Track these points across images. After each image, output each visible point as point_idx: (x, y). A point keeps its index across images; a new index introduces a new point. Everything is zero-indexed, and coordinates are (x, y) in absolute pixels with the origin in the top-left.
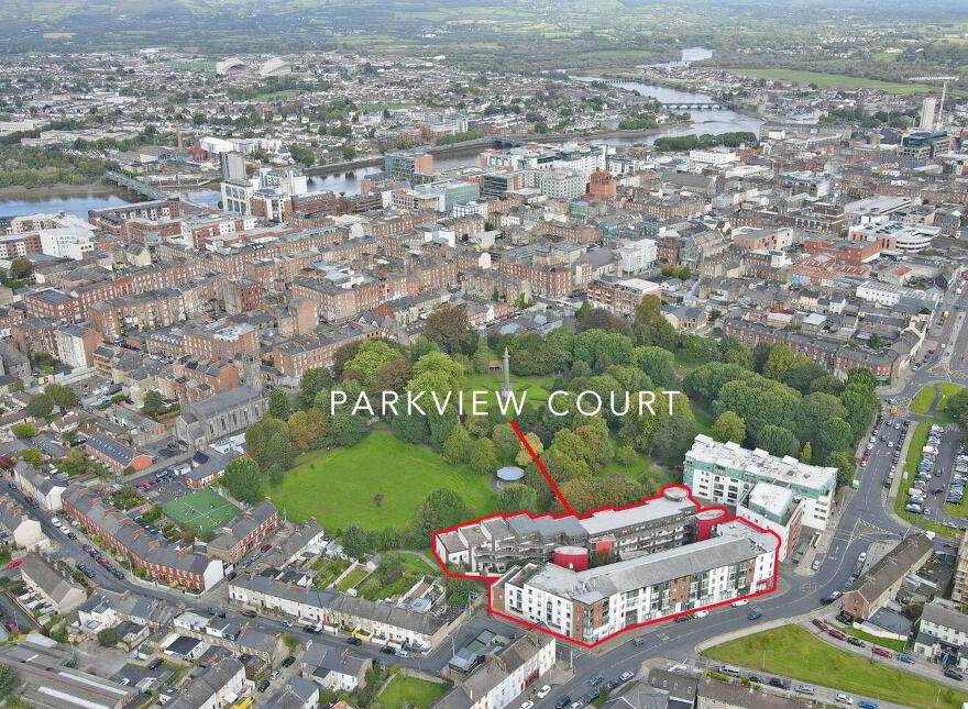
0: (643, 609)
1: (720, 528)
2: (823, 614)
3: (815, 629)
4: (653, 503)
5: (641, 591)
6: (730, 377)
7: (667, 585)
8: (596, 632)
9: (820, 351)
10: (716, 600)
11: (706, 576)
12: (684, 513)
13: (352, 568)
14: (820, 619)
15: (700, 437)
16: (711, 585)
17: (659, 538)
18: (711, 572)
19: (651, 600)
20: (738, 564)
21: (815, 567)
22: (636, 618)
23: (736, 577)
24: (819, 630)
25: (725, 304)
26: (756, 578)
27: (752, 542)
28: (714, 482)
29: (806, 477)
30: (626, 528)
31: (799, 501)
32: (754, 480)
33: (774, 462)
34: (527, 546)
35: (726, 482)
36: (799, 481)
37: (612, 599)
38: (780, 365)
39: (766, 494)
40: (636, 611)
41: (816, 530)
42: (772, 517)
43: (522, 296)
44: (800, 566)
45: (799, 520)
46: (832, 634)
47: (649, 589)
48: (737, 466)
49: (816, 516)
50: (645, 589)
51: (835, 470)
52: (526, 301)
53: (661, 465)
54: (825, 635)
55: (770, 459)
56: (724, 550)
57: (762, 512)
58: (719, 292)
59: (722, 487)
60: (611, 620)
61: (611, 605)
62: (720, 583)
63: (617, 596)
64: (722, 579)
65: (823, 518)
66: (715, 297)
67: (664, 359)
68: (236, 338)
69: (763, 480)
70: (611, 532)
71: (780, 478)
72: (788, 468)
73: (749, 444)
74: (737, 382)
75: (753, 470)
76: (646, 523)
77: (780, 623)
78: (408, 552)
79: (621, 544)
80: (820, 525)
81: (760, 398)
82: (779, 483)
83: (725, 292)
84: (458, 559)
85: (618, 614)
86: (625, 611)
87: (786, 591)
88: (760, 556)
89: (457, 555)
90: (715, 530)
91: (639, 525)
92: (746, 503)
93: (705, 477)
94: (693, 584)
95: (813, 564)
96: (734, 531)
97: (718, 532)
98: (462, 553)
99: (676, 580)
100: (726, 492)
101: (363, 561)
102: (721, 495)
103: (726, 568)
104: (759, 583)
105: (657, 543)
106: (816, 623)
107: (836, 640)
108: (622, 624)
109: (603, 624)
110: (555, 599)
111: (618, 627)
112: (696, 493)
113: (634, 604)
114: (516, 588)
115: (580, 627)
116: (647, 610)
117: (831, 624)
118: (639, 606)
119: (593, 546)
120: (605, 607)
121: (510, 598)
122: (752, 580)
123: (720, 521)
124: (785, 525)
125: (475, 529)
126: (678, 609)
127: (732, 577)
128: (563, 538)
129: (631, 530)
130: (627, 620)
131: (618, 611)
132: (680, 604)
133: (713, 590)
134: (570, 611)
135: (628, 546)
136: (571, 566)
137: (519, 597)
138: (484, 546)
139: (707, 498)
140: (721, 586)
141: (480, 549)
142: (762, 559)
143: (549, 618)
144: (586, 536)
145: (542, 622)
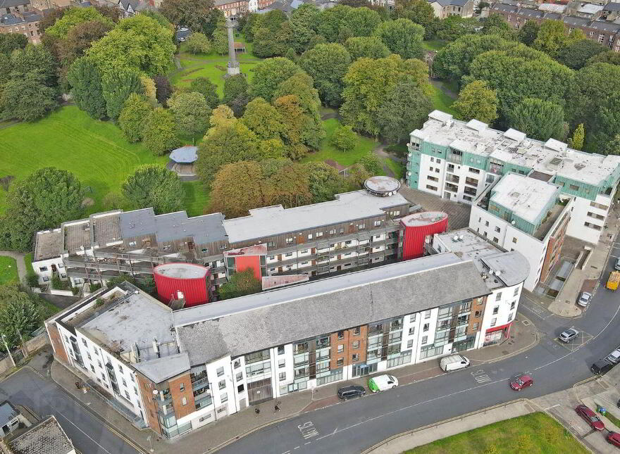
0: (283, 377)
2: (594, 392)
3: (580, 426)
4: (344, 198)
5: (273, 352)
6: (487, 48)
7: (324, 340)
8: (182, 421)
10: (416, 358)
11: (397, 324)
12: (388, 215)
14: (589, 403)
15: (436, 114)
16: (406, 338)
17: (347, 251)
18: (407, 319)
19: (296, 365)
20: (457, 306)
21: (582, 303)
22: (269, 390)
23: (450, 327)
24: (589, 428)
26: (486, 325)
27: (485, 266)
28: (446, 172)
29: (579, 167)
30: (289, 234)
31: (566, 202)
32: (500, 170)
33: (533, 146)
35: (463, 172)
36: (568, 173)
37: (211, 369)
38: (551, 44)
39: (517, 190)
40: (269, 381)
41: (586, 243)
42: (523, 226)
44: (559, 300)
45: (563, 231)
47: (289, 349)
48: (480, 150)
49: (587, 224)
50: (281, 348)
53: (388, 151)
55: (528, 142)
56: (435, 279)
57: (508, 217)
59: (456, 179)
60: (217, 403)
61: (212, 377)
62: (423, 334)
63: (226, 362)
64: (426, 327)
65: (597, 227)
67: (412, 32)
69: (514, 171)
70: (264, 240)
71: (540, 168)
72: (552, 155)
73: (500, 124)
74: (494, 52)
75: (502, 155)
76: (326, 228)
77: (518, 408)
78: (6, 254)
79: (284, 258)
80: (592, 237)
81: (522, 68)
82: (536, 175)
84: (50, 269)
85: (231, 389)
86: (245, 382)
87: (534, 343)
88: (495, 292)
89: (48, 264)
90: (432, 242)
91: (313, 230)
92: (486, 203)
93: (435, 165)
94: (373, 339)
95: (579, 297)
96: (457, 247)
97: (435, 247)
98: (57, 261)
99: (341, 333)
100: (462, 185)
102: (455, 189)
103: (435, 312)
104: (489, 332)
105: (343, 257)
106: (582, 411)
108: (243, 402)
109: (198, 407)
110: (115, 363)
111: (233, 407)
112: (422, 186)
113: (261, 371)
114: (69, 334)
115: (155, 413)
116: (290, 377)
117: (608, 415)
118: (273, 374)
119: (231, 261)
120: (198, 381)
121: (68, 346)
122: (479, 328)
123: (440, 228)
124: (542, 239)
125: (85, 227)
126: (347, 373)
127: (445, 325)
128: (191, 245)
129: (299, 238)
130: (251, 395)
131: (228, 384)
132: (350, 367)
133: (410, 344)
134: (136, 384)
135: (297, 260)
136: (180, 295)
137: (75, 348)
138: (78, 253)
139: (437, 193)
140: (425, 338)
141: (74, 257)
142: (499, 296)
143: (115, 387)
144: (223, 245)
145: (111, 390)
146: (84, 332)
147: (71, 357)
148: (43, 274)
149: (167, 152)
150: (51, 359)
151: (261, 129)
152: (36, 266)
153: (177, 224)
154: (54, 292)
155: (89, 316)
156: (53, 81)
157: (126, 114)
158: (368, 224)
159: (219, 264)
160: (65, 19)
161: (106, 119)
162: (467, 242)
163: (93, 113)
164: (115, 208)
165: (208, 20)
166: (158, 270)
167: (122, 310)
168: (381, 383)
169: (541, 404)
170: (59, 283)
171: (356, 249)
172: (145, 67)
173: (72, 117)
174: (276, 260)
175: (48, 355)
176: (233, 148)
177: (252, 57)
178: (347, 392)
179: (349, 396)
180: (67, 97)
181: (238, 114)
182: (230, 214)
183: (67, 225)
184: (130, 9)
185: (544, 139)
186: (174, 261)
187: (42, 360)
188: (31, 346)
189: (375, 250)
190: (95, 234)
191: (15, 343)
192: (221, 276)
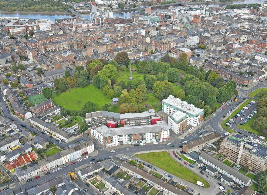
0: (125, 141)
1: (158, 122)
2: (177, 150)
3: (172, 154)
4: (143, 112)
5: (124, 136)
6: (190, 79)
7: (132, 135)
8: (109, 145)
9: (229, 74)
10: (149, 141)
11: (145, 134)
12: (151, 117)
13: (63, 119)
14: (175, 151)
16: (147, 137)
18: (147, 134)
19: (127, 139)
20: (156, 133)
21: (185, 137)
22: (123, 143)
23: (155, 136)
25: (211, 57)
28: (169, 109)
29: (194, 111)
30: (131, 118)
32: (178, 110)
33: (187, 105)
34: (104, 119)
35: (172, 109)
36: (191, 112)
37: (114, 137)
39: (178, 114)
40: (123, 141)
41: (192, 126)
42: (175, 121)
43: (152, 50)
44: (181, 136)
46: (176, 156)
47: (126, 136)
48: (175, 105)
49: (193, 123)
50: (125, 135)
51: (203, 110)
52: (153, 52)
54: (174, 156)
56: (153, 128)
57: (173, 119)
58: (210, 54)
59: (171, 111)
60: (114, 143)
61: (114, 139)
62: (150, 137)
63: (116, 136)
64: (150, 136)
66: (209, 55)
68: (67, 56)
69: (180, 110)
70: (126, 119)
71: (185, 110)
72: (189, 108)
75: (180, 107)
76: (138, 118)
77: (163, 150)
78: (79, 117)
80: (195, 125)
82: (184, 112)
83: (212, 54)
84: (88, 121)
86: (119, 140)
89: (88, 119)
91: (136, 118)
92: (171, 116)
93: (167, 107)
94: (141, 136)
96: (160, 124)
98: (89, 119)
99: (135, 134)
101: (66, 117)
102: (170, 113)
103: (152, 133)
104: (163, 139)
105: (142, 124)
106: (173, 152)
107: (175, 158)
108: (118, 144)
109: (111, 143)
110: (100, 134)
111: (117, 145)
112: (165, 111)
113: (122, 139)
114: (93, 130)
115: (105, 143)
116: (126, 141)
117: (177, 153)
118: (124, 140)
119: (120, 122)
120: (112, 139)
121: (92, 132)
122: (161, 138)
123: (159, 120)
124: (178, 124)
125: (95, 113)
126: (136, 142)
127: (154, 136)
128: (114, 118)
129: (133, 119)
130: (120, 143)
131: (116, 140)
132: (137, 141)
133: (148, 139)
134: (103, 138)
135: (133, 123)
136: (111, 126)
137: (93, 132)
138: (94, 118)
139: (167, 113)
140: (150, 138)
141: (93, 118)
142: (164, 132)
143: (99, 139)
144: (119, 119)
145: (98, 140)
146: (95, 130)
147: (92, 134)
148: (87, 121)
149: (112, 98)
150: (88, 135)
151: (132, 96)
152: (86, 119)
153: (112, 114)
154: (89, 124)
155: (96, 128)
156: (88, 78)
157: (104, 89)
158: (147, 118)
159: (118, 122)
160: (92, 63)
161: (99, 88)
162: (163, 123)
163: (97, 87)
164: (100, 110)
165: (127, 62)
166: (107, 122)
167: (101, 127)
168: (141, 144)
169: (167, 150)
170: (90, 123)
171: (144, 122)
172: (110, 77)
173: (91, 87)
174: (129, 123)
175: (88, 134)
176: (125, 100)
177: (137, 73)
178: (136, 145)
179: (136, 146)
180: (91, 82)
181: (128, 91)
182: (122, 113)
183: (92, 112)
184: (107, 55)
185: (190, 104)
186: (110, 121)
187: (87, 135)
188: (86, 132)
189: (148, 123)
190: (97, 114)
191: (83, 131)
192: (118, 124)
